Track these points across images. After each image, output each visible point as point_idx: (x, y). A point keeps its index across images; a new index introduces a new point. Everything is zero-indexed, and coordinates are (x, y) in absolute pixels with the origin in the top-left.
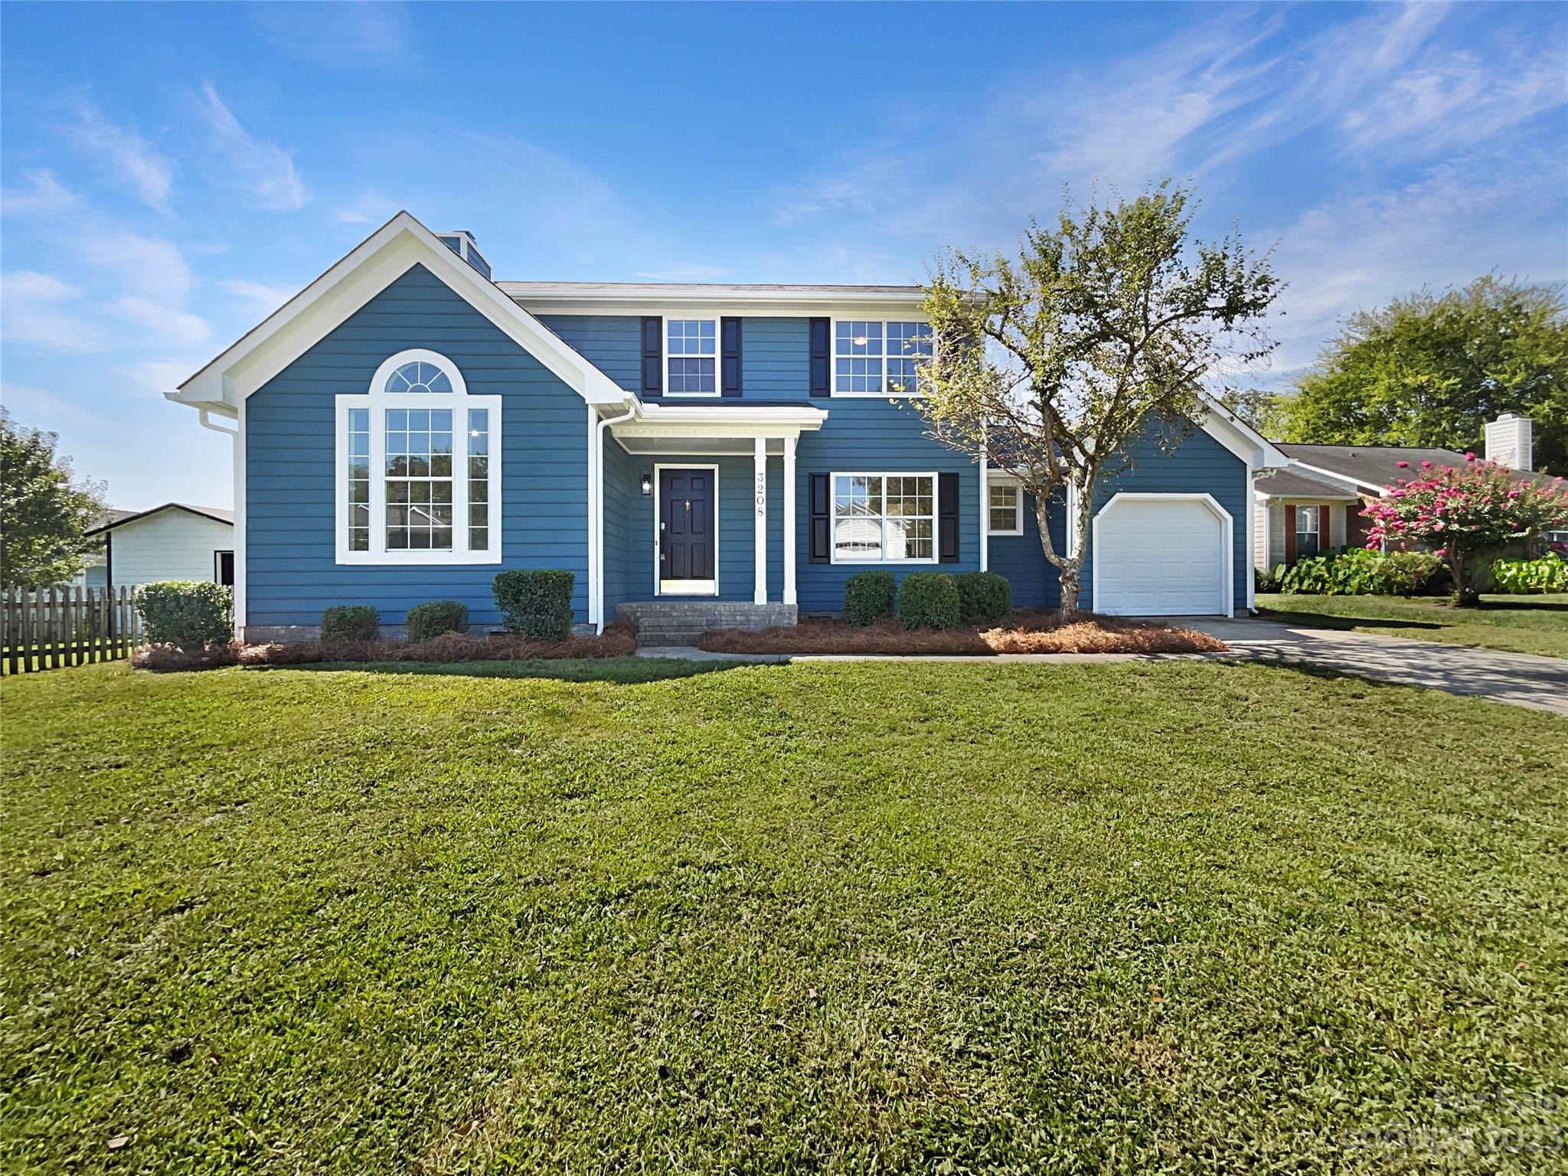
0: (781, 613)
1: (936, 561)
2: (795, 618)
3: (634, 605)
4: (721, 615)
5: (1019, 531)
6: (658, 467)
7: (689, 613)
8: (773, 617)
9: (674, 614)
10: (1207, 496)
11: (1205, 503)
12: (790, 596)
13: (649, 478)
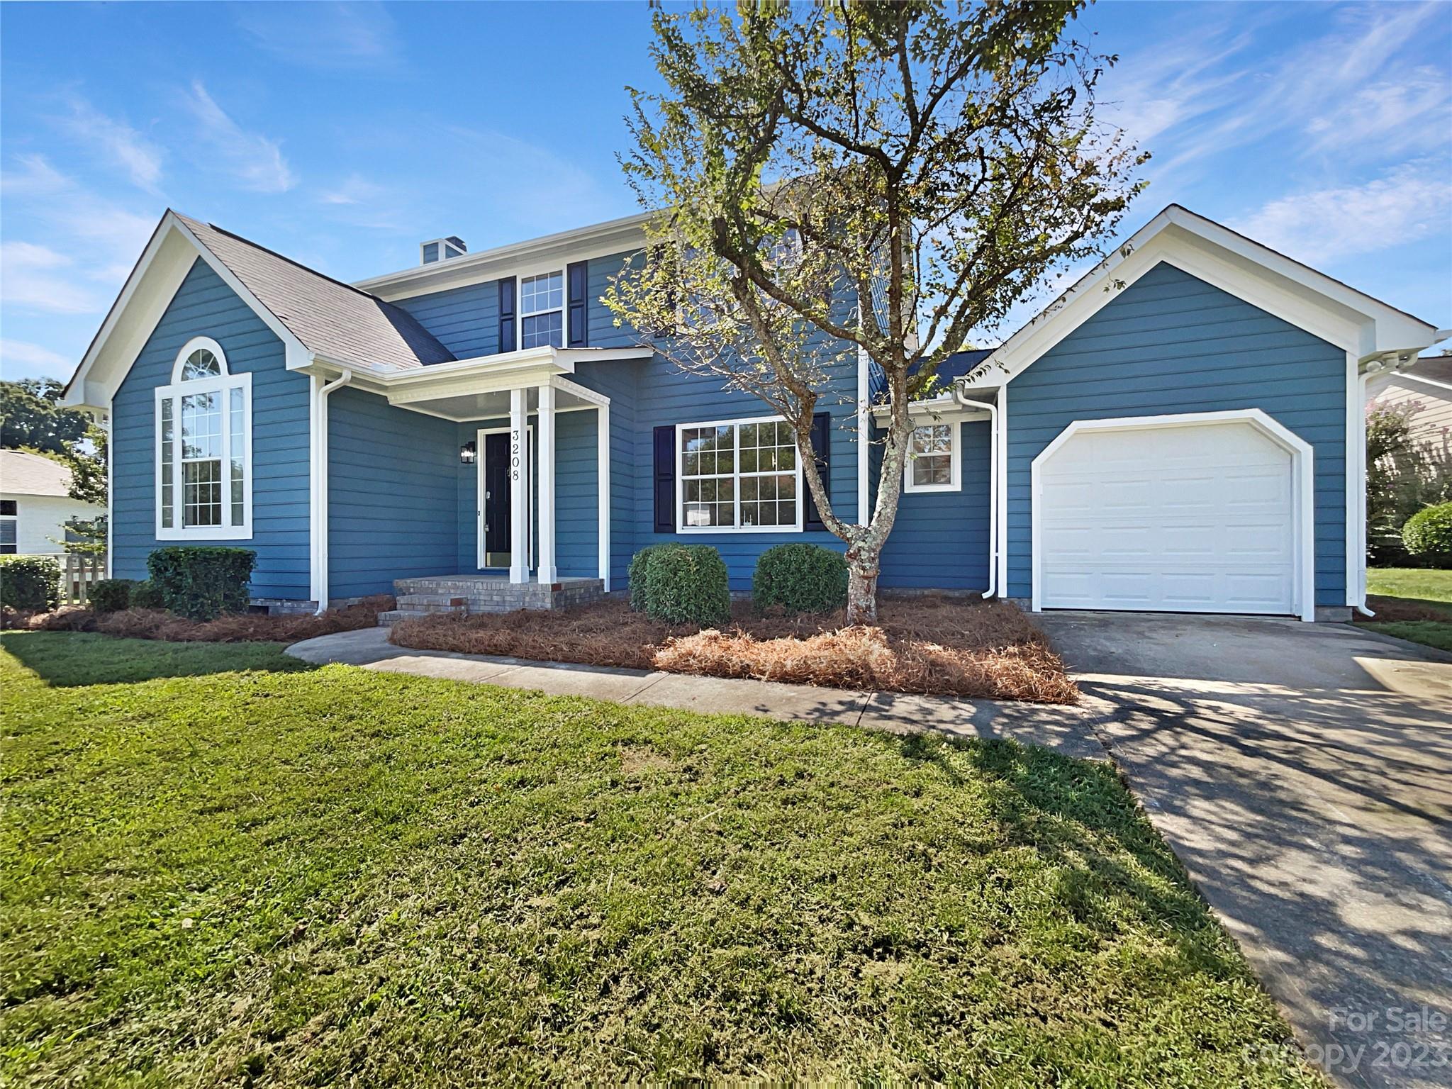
0: (535, 594)
1: (801, 530)
2: (548, 600)
3: (408, 581)
4: (479, 594)
5: (956, 486)
6: (482, 434)
7: (452, 591)
8: (527, 599)
9: (440, 591)
10: (1256, 414)
11: (1253, 426)
12: (546, 575)
13: (472, 446)
